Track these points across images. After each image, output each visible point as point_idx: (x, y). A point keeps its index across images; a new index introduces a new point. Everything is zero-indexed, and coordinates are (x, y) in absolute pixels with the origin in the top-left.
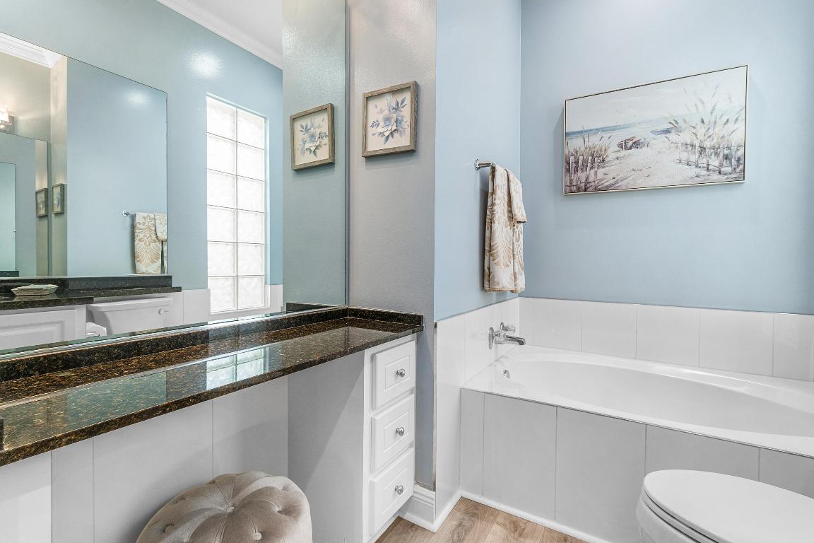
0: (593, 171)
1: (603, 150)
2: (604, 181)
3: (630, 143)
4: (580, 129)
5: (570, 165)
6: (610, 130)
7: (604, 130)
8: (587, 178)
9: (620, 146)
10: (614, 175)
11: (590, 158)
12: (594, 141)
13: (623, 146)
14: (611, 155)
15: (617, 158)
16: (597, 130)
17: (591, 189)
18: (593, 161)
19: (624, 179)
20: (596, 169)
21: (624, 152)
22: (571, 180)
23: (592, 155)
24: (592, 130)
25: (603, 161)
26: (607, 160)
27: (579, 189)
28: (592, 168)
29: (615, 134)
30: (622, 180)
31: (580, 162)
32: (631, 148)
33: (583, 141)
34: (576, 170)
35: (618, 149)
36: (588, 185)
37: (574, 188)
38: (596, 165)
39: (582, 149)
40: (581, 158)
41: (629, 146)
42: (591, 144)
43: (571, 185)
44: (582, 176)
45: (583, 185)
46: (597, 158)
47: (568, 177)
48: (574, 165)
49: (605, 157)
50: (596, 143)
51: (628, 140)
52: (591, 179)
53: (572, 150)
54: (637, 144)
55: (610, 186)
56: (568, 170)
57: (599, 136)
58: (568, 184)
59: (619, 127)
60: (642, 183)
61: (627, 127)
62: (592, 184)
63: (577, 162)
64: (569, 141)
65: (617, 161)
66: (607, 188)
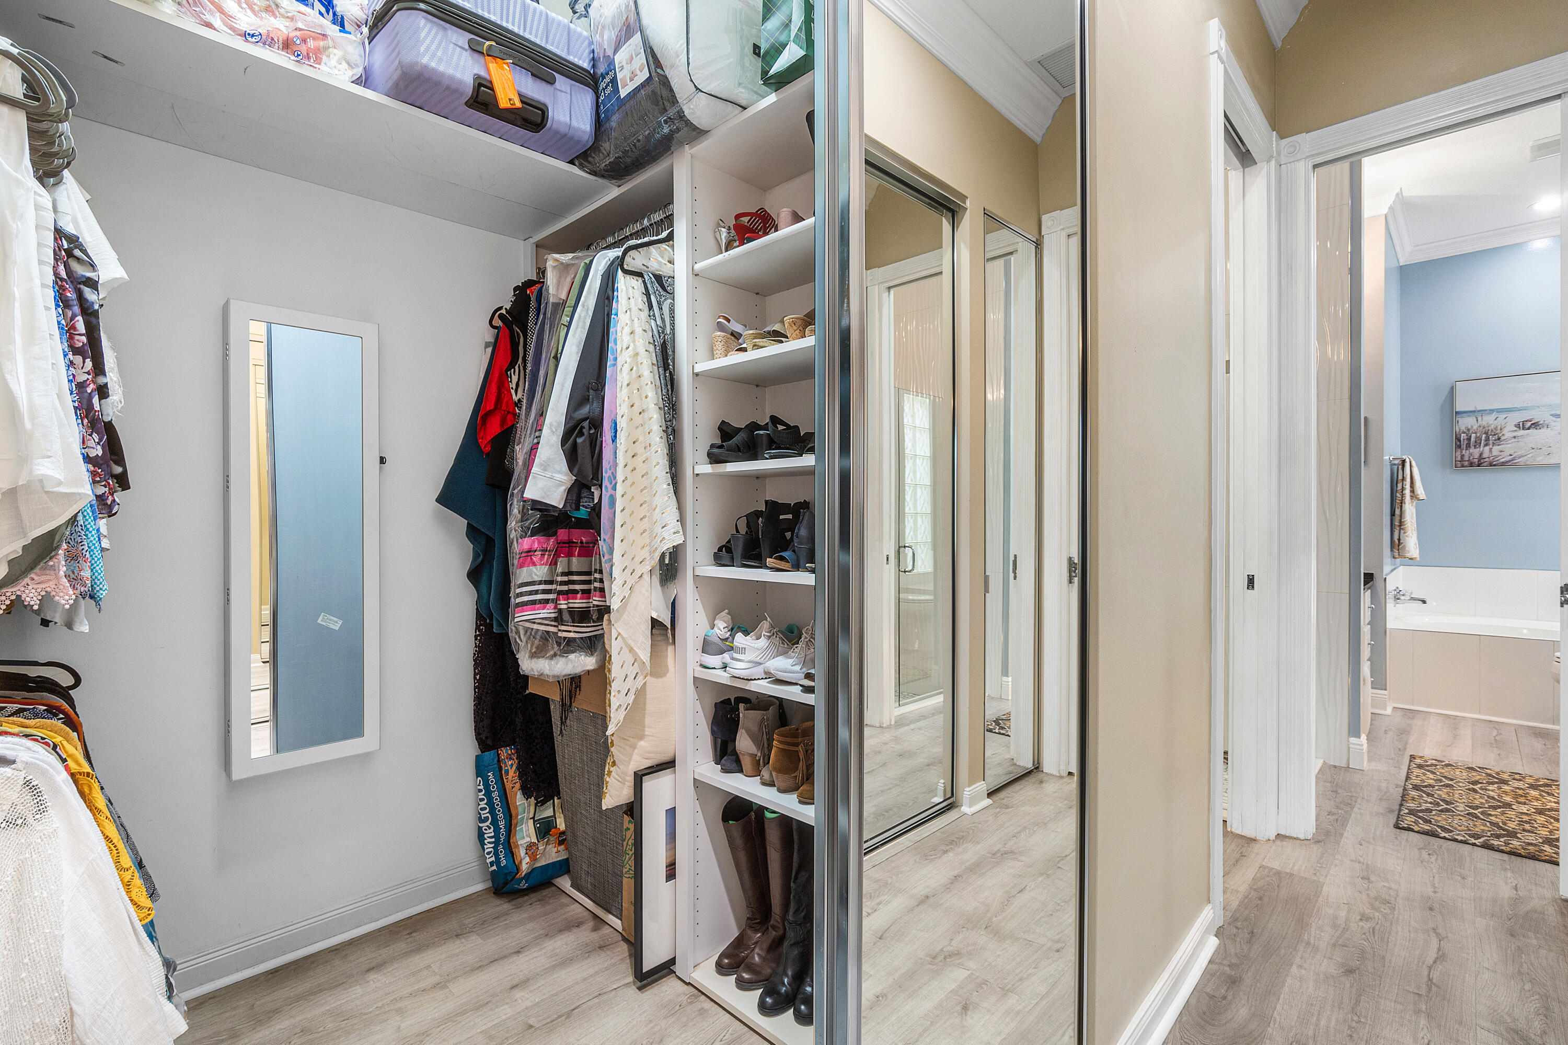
0: (1487, 448)
1: (1499, 428)
2: (1500, 457)
3: (1529, 424)
4: (1473, 409)
5: (1460, 442)
6: (1507, 411)
7: (1500, 411)
8: (1481, 454)
9: (1518, 426)
10: (1510, 453)
11: (1484, 436)
12: (1489, 421)
13: (1521, 426)
14: (1507, 434)
15: (1515, 437)
16: (1492, 411)
17: (1485, 464)
18: (1487, 439)
19: (1522, 456)
20: (1491, 446)
21: (1522, 432)
22: (1462, 456)
23: (1486, 433)
24: (1486, 410)
25: (1499, 439)
26: (1503, 438)
27: (1471, 465)
28: (1486, 445)
29: (1511, 415)
30: (1519, 458)
31: (1473, 439)
32: (1529, 429)
33: (1475, 419)
34: (1468, 446)
35: (1516, 429)
36: (1482, 461)
37: (1466, 463)
38: (1491, 442)
39: (1475, 427)
40: (1473, 435)
41: (1527, 426)
42: (1484, 423)
43: (1462, 460)
44: (1475, 452)
45: (1476, 460)
46: (1492, 436)
47: (1458, 453)
48: (1466, 442)
49: (1500, 435)
50: (1491, 423)
51: (1526, 421)
52: (1486, 455)
53: (1463, 428)
54: (1536, 425)
55: (1507, 462)
56: (1459, 447)
57: (1494, 416)
58: (1459, 458)
59: (1515, 409)
60: (1541, 460)
61: (1526, 410)
62: (1487, 460)
63: (1469, 439)
64: (1460, 420)
65: (1514, 440)
66: (1503, 464)
